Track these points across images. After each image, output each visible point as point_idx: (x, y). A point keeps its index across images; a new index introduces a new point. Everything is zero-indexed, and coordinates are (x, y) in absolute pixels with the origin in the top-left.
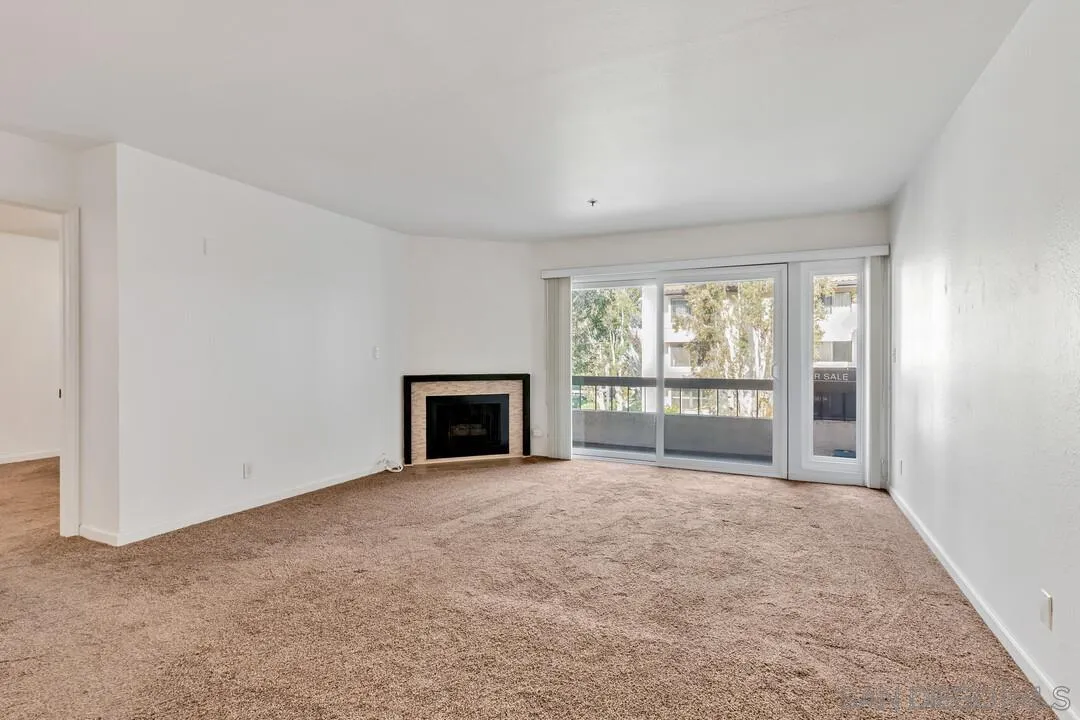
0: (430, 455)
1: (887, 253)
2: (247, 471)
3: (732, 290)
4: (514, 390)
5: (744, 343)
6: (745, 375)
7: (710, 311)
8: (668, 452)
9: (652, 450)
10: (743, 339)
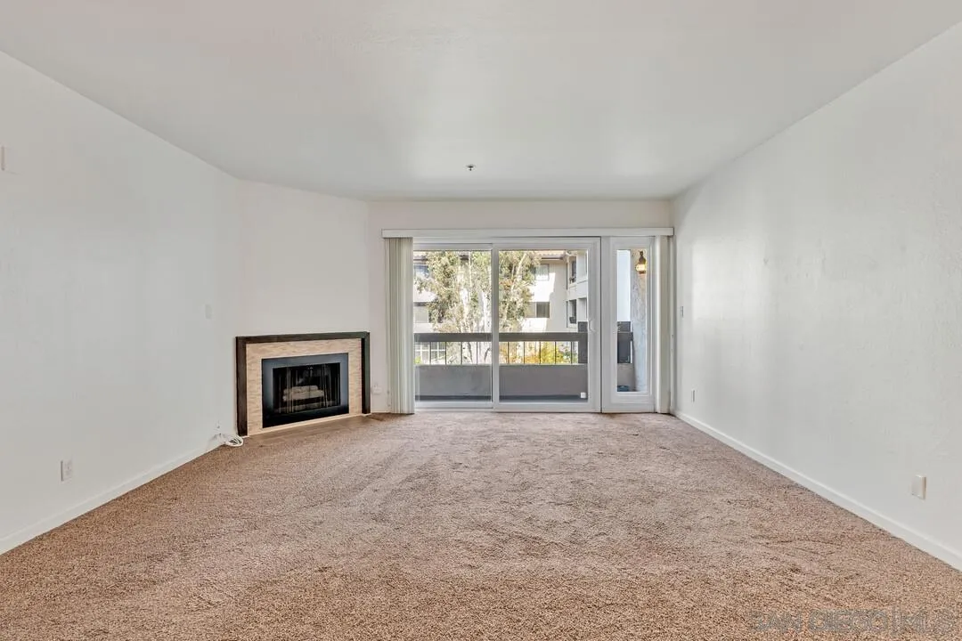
0: (266, 424)
1: (670, 234)
2: (64, 471)
3: (465, 258)
4: (353, 347)
5: (476, 304)
6: (474, 329)
7: (448, 276)
8: (502, 398)
9: (488, 398)
10: (474, 300)
